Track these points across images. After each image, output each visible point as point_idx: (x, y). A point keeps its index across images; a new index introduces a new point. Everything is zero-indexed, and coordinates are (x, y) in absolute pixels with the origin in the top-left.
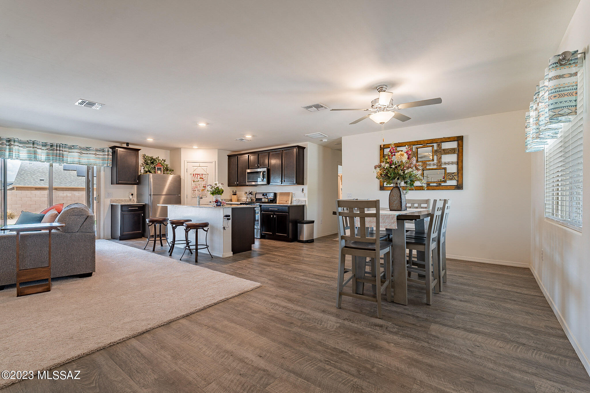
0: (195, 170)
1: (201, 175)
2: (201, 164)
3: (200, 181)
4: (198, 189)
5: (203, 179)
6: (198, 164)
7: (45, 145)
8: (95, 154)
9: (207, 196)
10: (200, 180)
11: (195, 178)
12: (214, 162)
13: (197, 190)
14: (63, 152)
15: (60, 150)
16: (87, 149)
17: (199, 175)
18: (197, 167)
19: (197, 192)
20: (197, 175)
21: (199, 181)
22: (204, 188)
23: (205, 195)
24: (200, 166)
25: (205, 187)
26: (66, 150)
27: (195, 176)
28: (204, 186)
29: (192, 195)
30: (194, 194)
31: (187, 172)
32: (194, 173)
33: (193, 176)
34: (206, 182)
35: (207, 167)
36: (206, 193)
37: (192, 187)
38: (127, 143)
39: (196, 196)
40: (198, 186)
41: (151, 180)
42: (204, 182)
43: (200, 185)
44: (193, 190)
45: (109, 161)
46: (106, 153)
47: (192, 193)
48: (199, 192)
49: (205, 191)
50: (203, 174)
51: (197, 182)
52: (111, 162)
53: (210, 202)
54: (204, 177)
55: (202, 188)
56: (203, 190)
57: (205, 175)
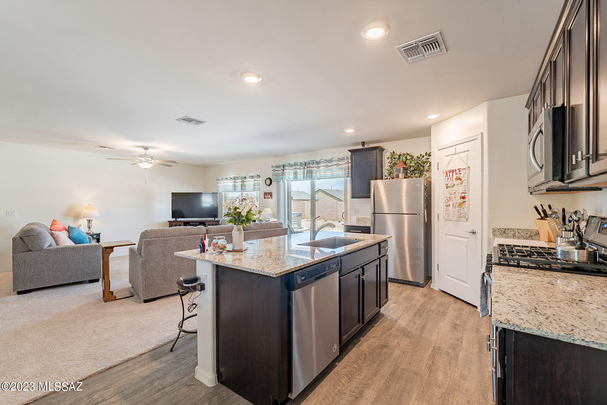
0: (449, 163)
1: (458, 172)
2: (459, 148)
3: (456, 185)
4: (454, 202)
5: (461, 180)
6: (452, 150)
7: (301, 164)
8: (338, 165)
9: (467, 219)
10: (456, 182)
11: (449, 180)
12: (479, 137)
13: (451, 205)
14: (312, 169)
15: (309, 167)
16: (331, 161)
17: (455, 172)
19: (451, 208)
20: (451, 174)
21: (455, 185)
22: (462, 200)
23: (464, 217)
24: (455, 154)
25: (464, 198)
26: (314, 166)
27: (449, 176)
28: (463, 195)
29: (444, 215)
30: (447, 212)
31: (438, 169)
32: (448, 171)
33: (446, 177)
34: (466, 185)
35: (468, 151)
36: (466, 210)
37: (445, 199)
38: (362, 143)
39: (451, 217)
40: (453, 196)
41: (372, 191)
42: (462, 187)
43: (456, 193)
44: (446, 204)
45: (347, 170)
46: (346, 161)
47: (445, 210)
48: (454, 209)
49: (464, 206)
50: (460, 169)
51: (452, 187)
52: (350, 171)
53: (474, 233)
54: (462, 175)
55: (460, 201)
56: (461, 205)
57: (464, 171)
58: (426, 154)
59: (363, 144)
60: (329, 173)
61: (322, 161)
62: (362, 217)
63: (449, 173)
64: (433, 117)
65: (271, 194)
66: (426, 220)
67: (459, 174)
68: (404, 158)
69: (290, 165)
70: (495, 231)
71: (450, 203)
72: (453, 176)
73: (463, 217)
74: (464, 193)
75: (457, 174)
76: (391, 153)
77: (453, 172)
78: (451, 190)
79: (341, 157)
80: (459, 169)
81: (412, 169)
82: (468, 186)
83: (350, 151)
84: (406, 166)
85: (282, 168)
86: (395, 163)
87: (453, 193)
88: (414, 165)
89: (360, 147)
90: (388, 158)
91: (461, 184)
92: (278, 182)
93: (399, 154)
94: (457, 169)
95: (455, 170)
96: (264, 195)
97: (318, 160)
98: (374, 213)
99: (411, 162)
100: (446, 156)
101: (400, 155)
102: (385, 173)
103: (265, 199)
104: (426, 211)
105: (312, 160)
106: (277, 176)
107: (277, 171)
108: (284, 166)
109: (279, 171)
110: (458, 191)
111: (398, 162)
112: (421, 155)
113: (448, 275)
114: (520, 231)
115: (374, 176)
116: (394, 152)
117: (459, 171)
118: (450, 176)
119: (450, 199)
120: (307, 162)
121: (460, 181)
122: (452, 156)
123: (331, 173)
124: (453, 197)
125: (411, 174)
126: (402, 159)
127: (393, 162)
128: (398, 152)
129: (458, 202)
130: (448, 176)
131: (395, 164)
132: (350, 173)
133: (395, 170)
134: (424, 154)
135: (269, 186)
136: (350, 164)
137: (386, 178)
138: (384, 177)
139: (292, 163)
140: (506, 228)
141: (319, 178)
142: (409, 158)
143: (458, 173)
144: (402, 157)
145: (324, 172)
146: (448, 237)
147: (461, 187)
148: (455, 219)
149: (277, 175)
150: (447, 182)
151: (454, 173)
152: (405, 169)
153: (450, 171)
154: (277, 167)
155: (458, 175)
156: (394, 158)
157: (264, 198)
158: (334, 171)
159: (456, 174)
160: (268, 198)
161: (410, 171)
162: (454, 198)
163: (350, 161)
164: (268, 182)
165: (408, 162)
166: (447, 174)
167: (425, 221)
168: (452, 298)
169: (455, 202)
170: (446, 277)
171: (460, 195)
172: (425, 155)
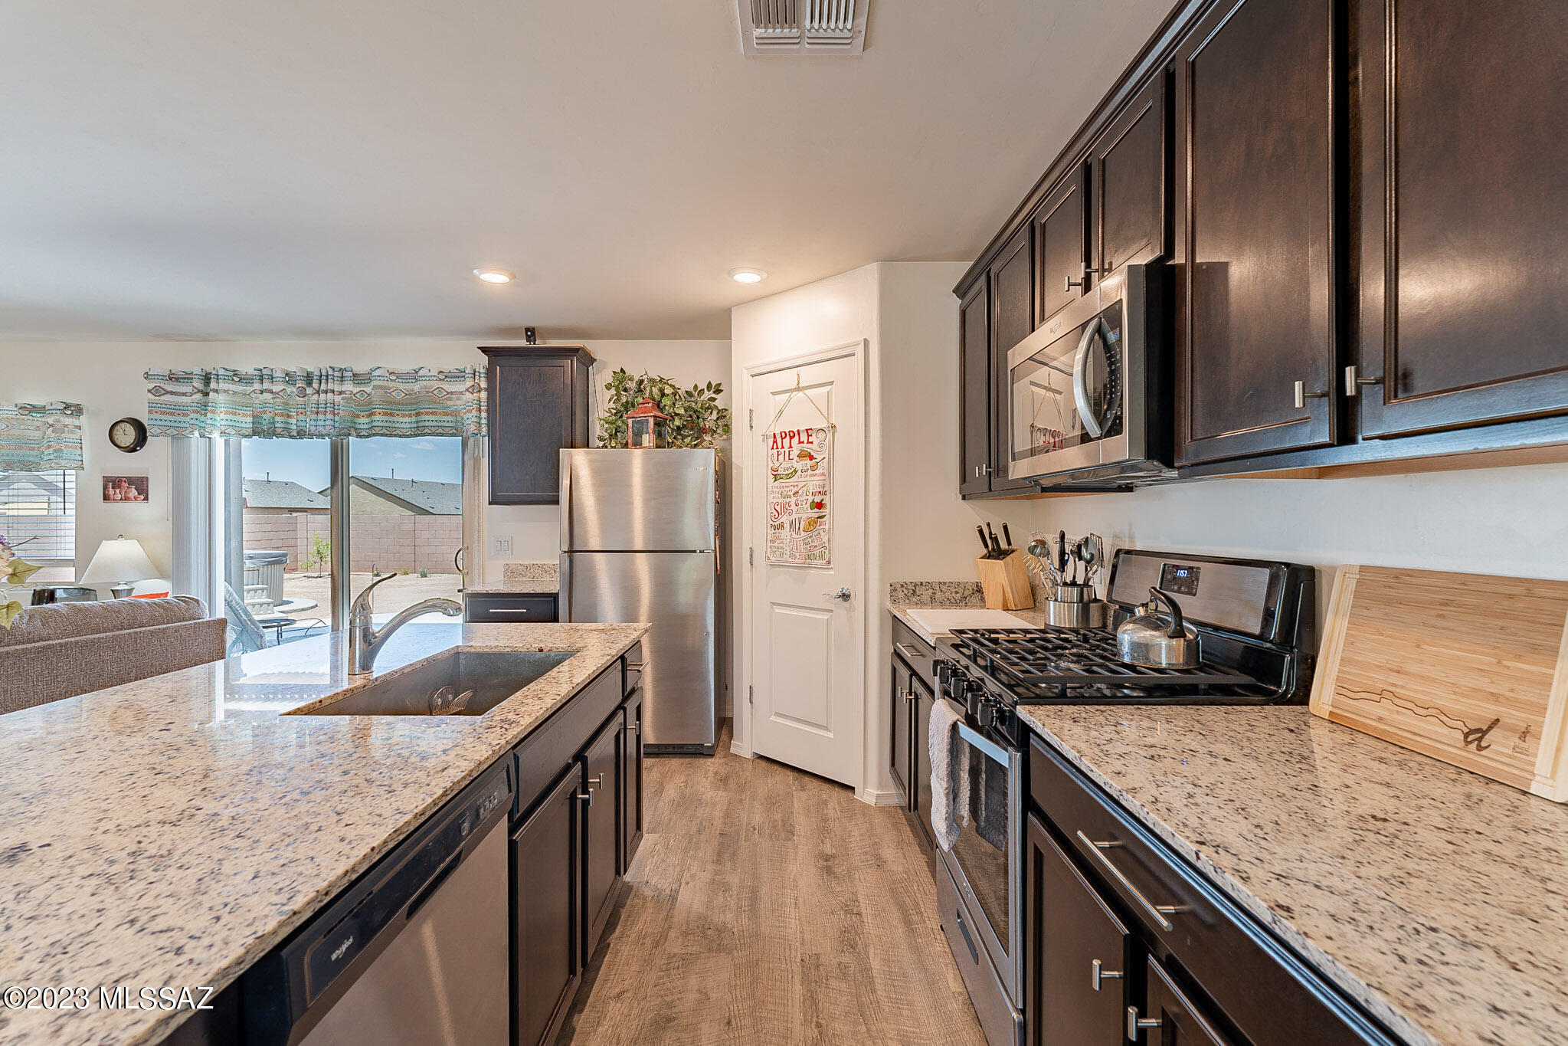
0: (781, 412)
1: (804, 437)
2: (809, 375)
3: (799, 473)
4: (792, 517)
5: (811, 458)
6: (788, 379)
7: (289, 379)
8: (439, 393)
9: (829, 562)
10: (799, 466)
11: (781, 457)
12: (860, 351)
13: (787, 526)
15: (326, 392)
16: (413, 376)
17: (797, 436)
18: (785, 396)
19: (786, 533)
20: (786, 441)
21: (796, 471)
22: (814, 513)
23: (821, 557)
24: (798, 389)
25: (819, 505)
27: (780, 446)
28: (818, 499)
29: (769, 552)
30: (776, 544)
31: (751, 427)
32: (777, 432)
33: (773, 448)
34: (827, 473)
35: (831, 383)
36: (825, 539)
37: (771, 509)
38: (527, 330)
39: (786, 557)
40: (793, 500)
41: (565, 483)
42: (816, 478)
43: (800, 493)
44: (772, 522)
45: (474, 413)
46: (469, 383)
47: (770, 538)
48: (794, 536)
49: (821, 527)
50: (811, 429)
51: (789, 476)
52: (484, 415)
53: (845, 597)
54: (815, 446)
55: (810, 515)
56: (813, 523)
57: (821, 435)
58: (709, 385)
59: (531, 333)
60: (407, 419)
61: (377, 373)
62: (526, 563)
63: (782, 439)
64: (747, 278)
65: (141, 486)
66: (719, 568)
67: (808, 442)
68: (655, 390)
69: (236, 377)
70: (895, 590)
71: (785, 519)
72: (791, 447)
73: (816, 556)
74: (820, 492)
75: (803, 442)
76: (614, 373)
77: (791, 438)
78: (787, 484)
79: (450, 366)
80: (807, 430)
81: (677, 422)
82: (829, 474)
83: (484, 350)
84: (660, 414)
85: (199, 385)
86: (627, 402)
87: (792, 494)
88: (682, 411)
89: (522, 343)
90: (608, 387)
91: (813, 468)
92: (179, 437)
93: (636, 378)
94: (802, 428)
95: (796, 433)
96: (105, 488)
97: (361, 368)
98: (571, 552)
99: (674, 404)
100: (774, 394)
101: (642, 382)
102: (598, 429)
103: (109, 505)
104: (717, 542)
105: (338, 365)
106: (172, 414)
107: (172, 393)
108: (207, 379)
109: (184, 394)
110: (805, 489)
111: (641, 400)
112: (696, 387)
113: (777, 714)
114: (944, 588)
115: (566, 436)
116: (622, 370)
117: (808, 436)
118: (783, 447)
119: (784, 508)
120: (317, 373)
121: (809, 463)
122: (789, 394)
123: (414, 419)
124: (793, 504)
125: (674, 438)
126: (651, 391)
127: (624, 400)
128: (635, 372)
129: (804, 516)
130: (777, 448)
131: (627, 406)
132: (484, 421)
133: (630, 421)
134: (703, 386)
135: (132, 449)
136: (484, 395)
137: (601, 444)
138: (595, 441)
139: (247, 368)
140: (918, 580)
141: (364, 433)
142: (668, 391)
143: (806, 442)
144: (648, 389)
145: (386, 414)
146: (777, 610)
147: (812, 478)
148: (798, 561)
149: (173, 410)
150: (777, 464)
151: (795, 440)
152: (659, 424)
153: (783, 435)
154: (172, 378)
155: (805, 445)
156: (625, 390)
157: (106, 498)
158: (427, 414)
159: (800, 442)
160: (126, 499)
161: (672, 429)
162: (793, 507)
163: (483, 385)
164: (128, 435)
165: (666, 401)
166: (776, 442)
167: (717, 570)
168: (790, 774)
169: (797, 516)
170: (773, 718)
171: (811, 498)
172: (706, 390)
